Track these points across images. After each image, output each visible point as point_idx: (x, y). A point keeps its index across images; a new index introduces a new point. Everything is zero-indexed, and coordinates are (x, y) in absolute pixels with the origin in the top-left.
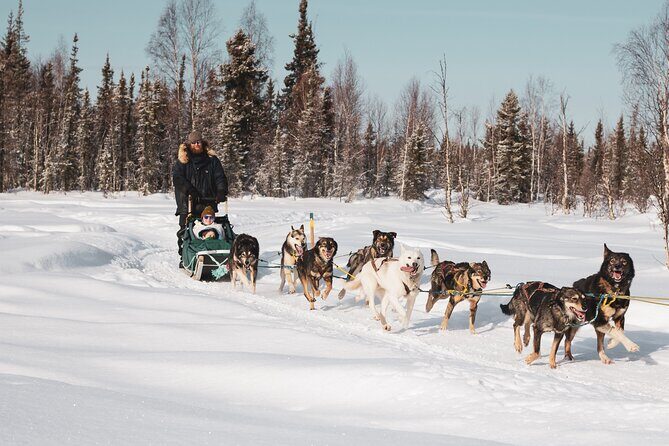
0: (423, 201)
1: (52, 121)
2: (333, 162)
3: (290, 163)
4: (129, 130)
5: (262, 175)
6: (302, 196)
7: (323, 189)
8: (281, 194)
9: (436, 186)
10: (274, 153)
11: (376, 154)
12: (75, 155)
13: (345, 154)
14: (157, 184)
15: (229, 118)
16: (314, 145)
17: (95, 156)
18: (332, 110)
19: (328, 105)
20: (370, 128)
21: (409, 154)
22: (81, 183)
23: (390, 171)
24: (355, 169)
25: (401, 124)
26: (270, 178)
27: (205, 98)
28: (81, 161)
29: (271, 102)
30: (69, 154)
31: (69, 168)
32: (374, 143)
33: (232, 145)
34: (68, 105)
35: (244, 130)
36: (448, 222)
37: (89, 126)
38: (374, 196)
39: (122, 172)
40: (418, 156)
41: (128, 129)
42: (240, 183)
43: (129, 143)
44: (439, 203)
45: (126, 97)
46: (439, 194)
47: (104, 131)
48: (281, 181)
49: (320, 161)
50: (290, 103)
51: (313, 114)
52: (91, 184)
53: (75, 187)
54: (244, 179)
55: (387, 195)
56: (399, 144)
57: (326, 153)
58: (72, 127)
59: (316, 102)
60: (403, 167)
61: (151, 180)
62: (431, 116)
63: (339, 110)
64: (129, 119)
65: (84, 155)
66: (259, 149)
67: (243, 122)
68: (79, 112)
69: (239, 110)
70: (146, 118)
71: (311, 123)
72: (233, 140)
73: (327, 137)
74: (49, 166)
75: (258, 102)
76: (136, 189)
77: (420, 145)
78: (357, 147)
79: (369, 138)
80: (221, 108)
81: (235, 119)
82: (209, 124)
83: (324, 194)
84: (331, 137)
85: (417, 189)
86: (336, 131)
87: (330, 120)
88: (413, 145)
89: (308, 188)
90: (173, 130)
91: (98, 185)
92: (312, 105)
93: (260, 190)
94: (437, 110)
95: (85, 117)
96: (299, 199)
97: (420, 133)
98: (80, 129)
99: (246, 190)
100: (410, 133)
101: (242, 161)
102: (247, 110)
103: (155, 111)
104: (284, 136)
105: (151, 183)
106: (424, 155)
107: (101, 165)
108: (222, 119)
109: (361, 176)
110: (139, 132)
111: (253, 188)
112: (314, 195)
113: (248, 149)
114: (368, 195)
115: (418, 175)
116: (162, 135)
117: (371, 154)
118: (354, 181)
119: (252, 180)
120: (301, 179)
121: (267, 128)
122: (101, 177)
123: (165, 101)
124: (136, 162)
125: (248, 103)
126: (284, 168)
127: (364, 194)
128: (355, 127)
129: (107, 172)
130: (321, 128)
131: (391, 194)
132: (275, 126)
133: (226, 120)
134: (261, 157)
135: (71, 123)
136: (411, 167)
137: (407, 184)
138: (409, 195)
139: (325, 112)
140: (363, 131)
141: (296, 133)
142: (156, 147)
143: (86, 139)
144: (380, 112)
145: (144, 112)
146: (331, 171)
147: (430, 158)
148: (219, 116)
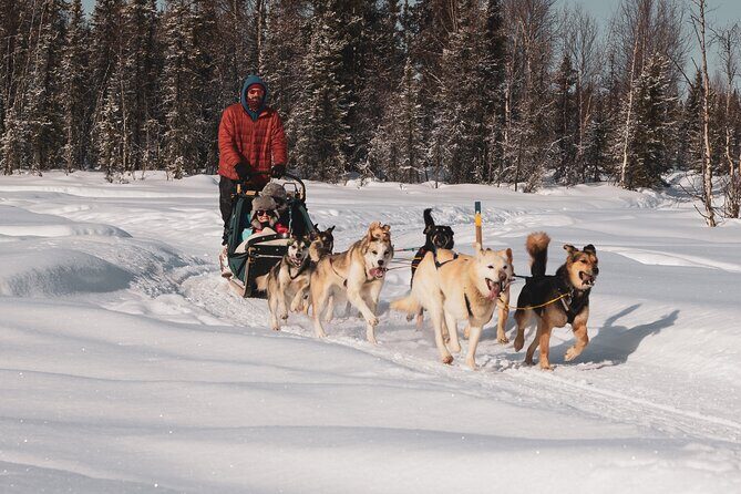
0: (658, 190)
1: (18, 49)
2: (503, 121)
3: (428, 124)
4: (151, 63)
5: (380, 144)
6: (448, 181)
7: (486, 170)
8: (412, 178)
9: (682, 166)
10: (400, 105)
11: (576, 109)
12: (57, 107)
13: (523, 108)
14: (198, 158)
15: (323, 44)
16: (471, 92)
17: (92, 110)
18: (502, 32)
19: (494, 23)
20: (567, 62)
21: (635, 109)
22: (68, 157)
23: (601, 138)
24: (541, 135)
25: (621, 57)
26: (394, 149)
27: (280, 11)
28: (67, 118)
29: (394, 19)
30: (47, 107)
31: (46, 130)
32: (573, 89)
33: (327, 92)
34: (46, 21)
35: (349, 65)
36: (706, 226)
37: (81, 58)
38: (572, 182)
39: (138, 138)
40: (651, 110)
41: (149, 63)
42: (341, 158)
43: (150, 87)
44: (688, 193)
45: (146, 7)
46: (689, 180)
47: (107, 65)
48: (414, 155)
49: (480, 120)
50: (428, 20)
51: (469, 38)
52: (85, 159)
53: (58, 164)
54: (348, 151)
55: (597, 180)
56: (618, 88)
57: (490, 107)
58: (53, 59)
59: (475, 17)
60: (626, 131)
61: (186, 151)
62: (673, 42)
63: (514, 32)
64: (150, 45)
65: (73, 108)
66: (374, 98)
67: (346, 51)
68: (63, 32)
69: (340, 30)
70: (180, 44)
71: (465, 54)
72: (330, 83)
73: (494, 77)
74: (12, 126)
75: (372, 17)
76: (161, 167)
77: (654, 92)
78: (541, 96)
79: (564, 82)
80: (308, 28)
81: (334, 47)
82: (289, 54)
83: (487, 178)
84: (500, 79)
85: (647, 172)
86: (508, 68)
87: (497, 48)
88: (643, 93)
89: (459, 166)
90: (225, 66)
91: (96, 160)
92: (466, 23)
93: (377, 172)
94: (686, 30)
95: (75, 40)
96: (443, 186)
97: (655, 71)
98: (66, 64)
99: (353, 171)
100: (638, 72)
101: (346, 120)
102: (354, 31)
103: (195, 32)
104: (418, 76)
105: (187, 156)
106: (661, 110)
107: (102, 125)
108: (311, 47)
109: (553, 146)
110: (167, 69)
111: (364, 166)
112: (470, 179)
113: (356, 99)
114: (564, 180)
115: (650, 146)
116: (206, 74)
117: (569, 109)
118: (538, 157)
119: (363, 153)
120: (448, 151)
121: (388, 62)
122: (103, 146)
123: (212, 16)
124: (162, 120)
125: (355, 20)
126: (418, 133)
127: (557, 178)
128: (542, 60)
129: (112, 137)
130: (483, 62)
131: (603, 178)
132: (401, 58)
133: (318, 47)
134: (378, 113)
135: (50, 52)
136: (639, 132)
137: (632, 160)
138: (634, 180)
139: (489, 36)
140: (554, 69)
141: (439, 71)
142: (198, 95)
143: (76, 81)
144: (584, 36)
145: (175, 34)
146: (499, 137)
147: (672, 116)
148: (306, 42)
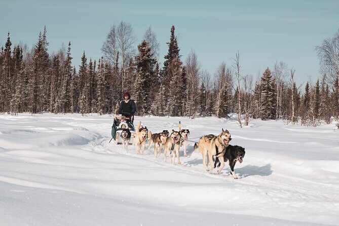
0: (227, 118)
1: (59, 81)
2: (186, 100)
3: (166, 101)
4: (94, 85)
5: (154, 106)
6: (171, 116)
7: (182, 113)
8: (162, 115)
9: (233, 112)
10: (159, 96)
11: (205, 97)
12: (69, 96)
13: (191, 97)
14: (107, 110)
15: (140, 80)
16: (178, 92)
17: (78, 97)
18: (186, 77)
19: (184, 74)
20: (203, 84)
21: (221, 97)
22: (72, 109)
23: (212, 105)
24: (196, 103)
25: (217, 84)
26: (157, 107)
27: (128, 71)
28: (72, 99)
29: (158, 73)
30: (66, 96)
31: (66, 103)
32: (204, 92)
33: (140, 93)
34: (66, 74)
35: (146, 85)
36: (239, 127)
37: (76, 84)
38: (204, 116)
39: (90, 104)
40: (225, 97)
41: (93, 85)
42: (144, 110)
43: (93, 91)
44: (235, 119)
45: (92, 70)
46: (235, 116)
47: (82, 86)
48: (163, 109)
49: (180, 100)
50: (167, 74)
51: (177, 78)
52: (76, 110)
53: (69, 111)
54: (146, 108)
55: (211, 116)
56: (216, 92)
57: (183, 97)
58: (68, 84)
59: (179, 73)
60: (218, 103)
61: (103, 108)
62: (231, 80)
63: (189, 77)
64: (93, 80)
65: (73, 97)
66: (152, 94)
67: (145, 82)
68: (71, 77)
69: (144, 76)
70: (101, 80)
71: (176, 83)
72: (141, 90)
73: (184, 89)
74: (57, 101)
75: (152, 73)
76: (96, 112)
77: (226, 93)
78: (196, 93)
79: (202, 90)
80: (135, 76)
81: (142, 81)
82: (130, 83)
83: (182, 115)
84: (185, 89)
85: (224, 113)
86: (187, 86)
87: (185, 81)
88: (223, 93)
89: (174, 112)
90: (113, 86)
91: (79, 110)
92: (176, 75)
93: (153, 113)
94: (234, 77)
95: (74, 79)
96: (170, 117)
97: (226, 87)
98: (71, 85)
99: (147, 113)
100: (221, 87)
101: (145, 100)
102: (147, 77)
103: (105, 77)
104: (164, 88)
105: (103, 109)
106: (228, 97)
107: (81, 101)
108: (136, 81)
109: (199, 107)
110: (98, 86)
111: (149, 112)
112: (177, 115)
113: (147, 94)
114: (202, 116)
115: (225, 107)
116: (108, 88)
117: (203, 97)
118: (195, 109)
119: (149, 109)
120: (172, 108)
121: (156, 85)
122: (81, 107)
123: (110, 73)
124: (97, 100)
125: (147, 74)
126: (164, 104)
127: (200, 115)
128: (196, 84)
129: (83, 104)
130: (181, 85)
131: (212, 115)
132: (160, 84)
133: (137, 81)
134: (153, 98)
135: (67, 82)
136: (222, 103)
137: (220, 111)
138: (220, 116)
139: (182, 78)
140: (200, 87)
141: (169, 87)
142: (106, 93)
143: (74, 90)
144: (207, 78)
145: (100, 77)
146: (185, 104)
147: (230, 99)
148: (135, 79)
